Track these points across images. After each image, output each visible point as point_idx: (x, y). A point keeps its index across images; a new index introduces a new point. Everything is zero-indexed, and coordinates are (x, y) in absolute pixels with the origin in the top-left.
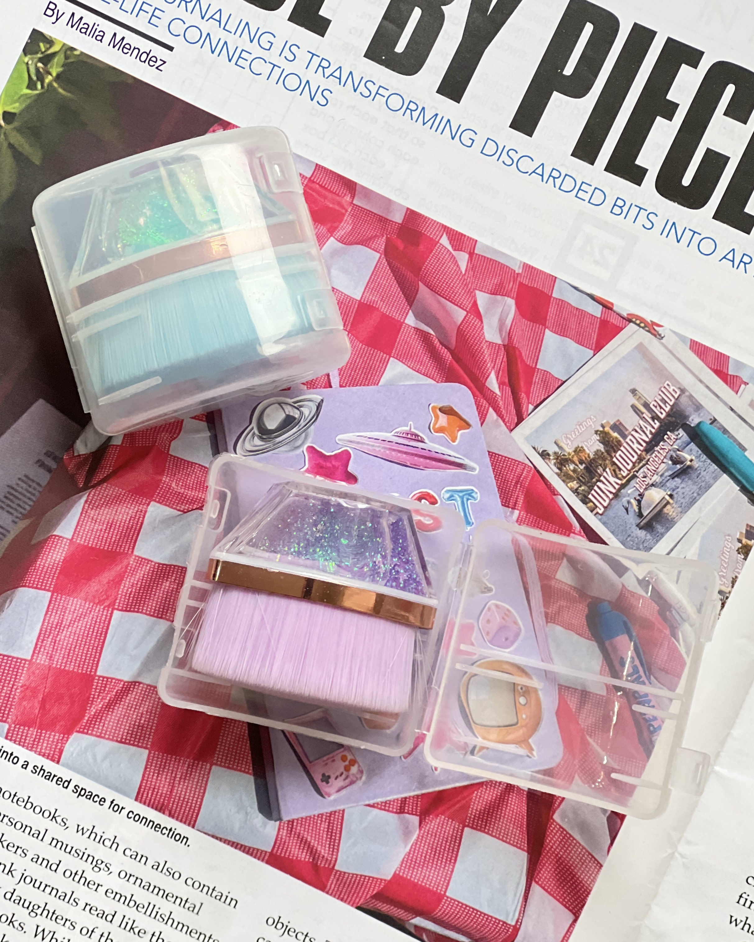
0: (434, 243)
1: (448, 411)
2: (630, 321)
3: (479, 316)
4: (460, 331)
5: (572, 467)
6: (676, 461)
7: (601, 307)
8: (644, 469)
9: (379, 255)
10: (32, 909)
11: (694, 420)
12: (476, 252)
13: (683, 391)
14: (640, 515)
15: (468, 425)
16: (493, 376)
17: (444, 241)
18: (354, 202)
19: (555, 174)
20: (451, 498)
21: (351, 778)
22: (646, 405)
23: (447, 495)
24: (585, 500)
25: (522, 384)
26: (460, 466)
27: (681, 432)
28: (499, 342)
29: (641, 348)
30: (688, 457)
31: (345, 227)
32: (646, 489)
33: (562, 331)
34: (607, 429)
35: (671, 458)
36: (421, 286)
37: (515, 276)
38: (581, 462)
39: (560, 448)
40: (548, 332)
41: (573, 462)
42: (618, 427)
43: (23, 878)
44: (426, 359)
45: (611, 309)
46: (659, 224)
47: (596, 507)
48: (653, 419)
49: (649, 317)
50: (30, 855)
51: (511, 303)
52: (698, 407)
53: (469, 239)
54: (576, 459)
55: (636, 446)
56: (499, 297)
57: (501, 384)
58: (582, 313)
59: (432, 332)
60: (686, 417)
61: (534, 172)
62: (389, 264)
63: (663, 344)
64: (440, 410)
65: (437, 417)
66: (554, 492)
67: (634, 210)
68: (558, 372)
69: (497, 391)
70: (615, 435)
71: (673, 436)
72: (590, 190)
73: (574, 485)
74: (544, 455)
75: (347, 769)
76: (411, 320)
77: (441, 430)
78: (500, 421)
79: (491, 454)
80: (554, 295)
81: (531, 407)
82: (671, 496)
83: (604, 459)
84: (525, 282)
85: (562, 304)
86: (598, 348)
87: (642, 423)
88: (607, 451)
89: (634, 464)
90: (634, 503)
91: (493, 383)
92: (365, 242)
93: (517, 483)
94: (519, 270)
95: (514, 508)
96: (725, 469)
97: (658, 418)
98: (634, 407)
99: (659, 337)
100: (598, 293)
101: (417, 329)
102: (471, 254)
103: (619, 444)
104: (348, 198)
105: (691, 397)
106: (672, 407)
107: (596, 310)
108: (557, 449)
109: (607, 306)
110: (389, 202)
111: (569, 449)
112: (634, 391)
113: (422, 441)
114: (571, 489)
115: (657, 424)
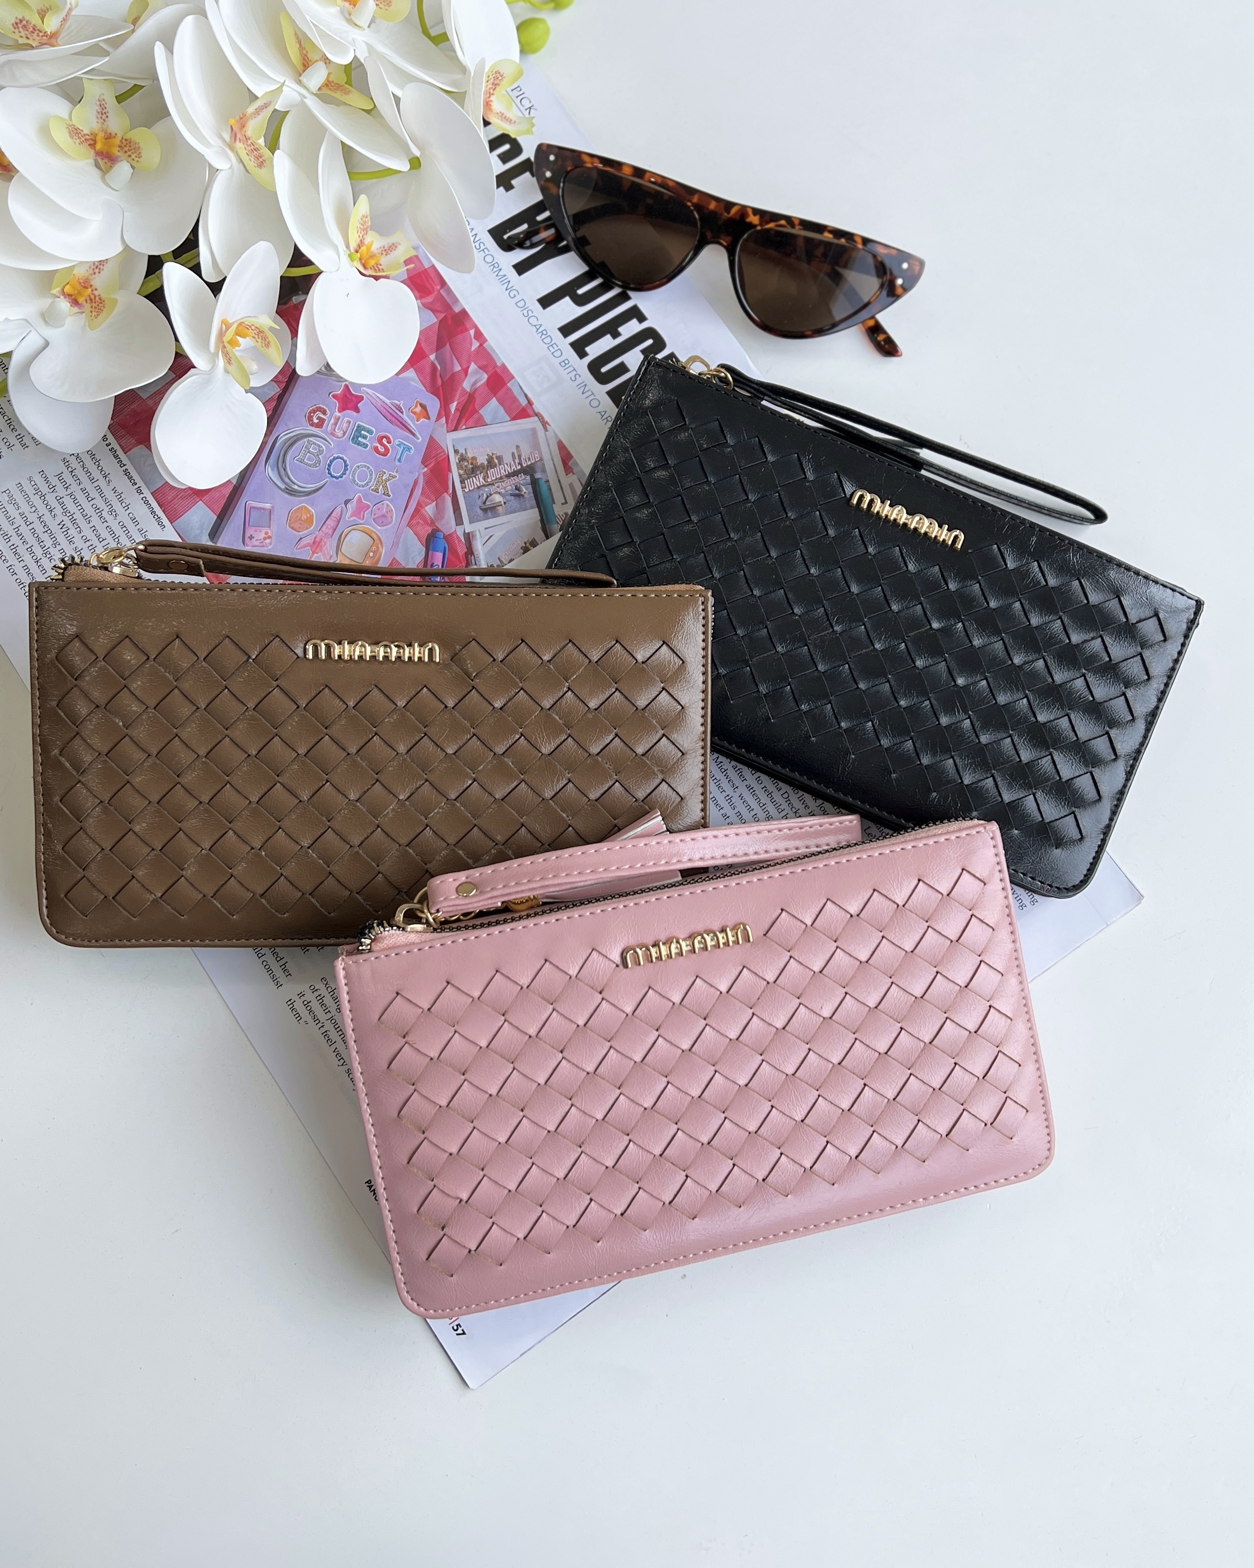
0: (467, 330)
1: (424, 407)
2: (537, 415)
3: (466, 374)
4: (453, 376)
5: (466, 464)
6: (517, 488)
7: (527, 402)
8: (500, 484)
9: (436, 320)
10: (65, 511)
11: (538, 475)
12: (484, 345)
13: (541, 459)
14: (484, 503)
15: (428, 418)
16: (455, 404)
17: (472, 332)
18: (441, 291)
19: (544, 332)
20: (399, 445)
21: (264, 544)
22: (520, 457)
23: (398, 443)
24: (462, 482)
25: (467, 415)
26: (413, 434)
27: (528, 477)
28: (469, 391)
29: (534, 431)
30: (525, 490)
31: (429, 299)
32: (495, 493)
33: (501, 402)
34: (494, 456)
35: (516, 486)
36: (448, 344)
37: (495, 366)
38: (472, 464)
39: (466, 452)
40: (494, 399)
41: (468, 462)
42: (500, 458)
43: (71, 495)
44: (428, 378)
45: (531, 406)
46: (579, 380)
47: (466, 487)
48: (519, 464)
49: (547, 418)
50: (81, 486)
51: (485, 377)
52: (544, 471)
53: (485, 338)
54: (470, 461)
55: (502, 471)
56: (481, 371)
57: (457, 409)
58: (515, 400)
59: (439, 368)
60: (535, 472)
61: (535, 326)
62: (439, 327)
63: (546, 435)
64: (420, 404)
65: (416, 406)
66: (450, 470)
67: (571, 369)
68: (487, 419)
69: (453, 411)
70: (496, 461)
71: (523, 477)
72: (556, 348)
73: (462, 472)
74: (456, 452)
75: (265, 539)
76: (432, 357)
77: (414, 413)
78: (445, 425)
79: (431, 438)
80: (508, 385)
81: (464, 427)
82: (505, 503)
83: (484, 468)
84: (499, 371)
85: (509, 389)
86: (514, 418)
87: (512, 462)
88: (488, 466)
89: (496, 479)
90: (485, 496)
91: (453, 407)
92: (434, 311)
93: (435, 456)
94: (499, 364)
95: (426, 467)
96: (539, 506)
97: (522, 465)
98: (513, 454)
99: (546, 429)
100: (530, 395)
101: (433, 363)
102: (481, 345)
103: (495, 466)
104: (439, 287)
105: (543, 464)
106: (532, 464)
107: (524, 402)
108: (464, 452)
109: (530, 403)
110: (456, 300)
111: (470, 455)
112: (518, 447)
113: (402, 413)
114: (459, 473)
115: (519, 467)
